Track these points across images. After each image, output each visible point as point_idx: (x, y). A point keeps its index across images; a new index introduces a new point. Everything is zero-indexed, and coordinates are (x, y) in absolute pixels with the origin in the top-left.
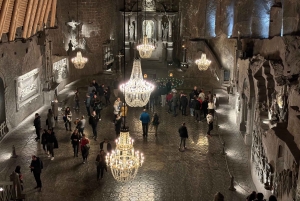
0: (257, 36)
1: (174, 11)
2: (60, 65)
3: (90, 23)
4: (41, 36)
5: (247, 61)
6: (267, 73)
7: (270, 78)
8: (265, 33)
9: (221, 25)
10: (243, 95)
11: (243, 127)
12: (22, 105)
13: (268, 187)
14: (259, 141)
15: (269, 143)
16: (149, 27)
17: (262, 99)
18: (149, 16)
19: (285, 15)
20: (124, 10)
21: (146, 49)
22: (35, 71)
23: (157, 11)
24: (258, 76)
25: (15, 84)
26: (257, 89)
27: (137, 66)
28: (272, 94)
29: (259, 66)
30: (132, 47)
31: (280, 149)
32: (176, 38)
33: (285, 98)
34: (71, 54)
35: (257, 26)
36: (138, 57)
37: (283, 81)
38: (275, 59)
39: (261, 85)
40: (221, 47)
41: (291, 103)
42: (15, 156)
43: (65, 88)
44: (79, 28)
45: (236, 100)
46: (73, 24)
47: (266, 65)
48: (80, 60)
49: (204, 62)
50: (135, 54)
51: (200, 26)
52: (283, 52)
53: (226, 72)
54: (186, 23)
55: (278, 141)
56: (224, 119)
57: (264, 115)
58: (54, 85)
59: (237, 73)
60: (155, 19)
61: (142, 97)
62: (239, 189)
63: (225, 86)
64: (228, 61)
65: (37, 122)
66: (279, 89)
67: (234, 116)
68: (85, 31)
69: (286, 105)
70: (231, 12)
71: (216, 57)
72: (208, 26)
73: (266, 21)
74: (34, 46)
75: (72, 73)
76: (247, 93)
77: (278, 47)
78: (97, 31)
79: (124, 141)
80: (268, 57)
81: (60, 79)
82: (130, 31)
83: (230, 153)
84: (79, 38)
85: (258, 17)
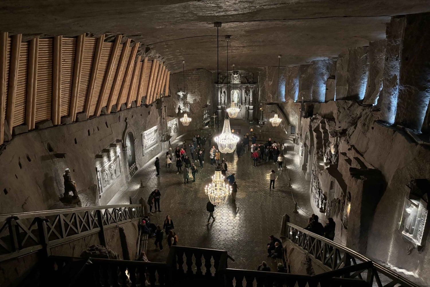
0: (316, 100)
1: (254, 83)
2: (172, 123)
3: (193, 93)
4: (159, 102)
5: (309, 119)
6: (324, 128)
7: (326, 132)
8: (323, 98)
9: (289, 93)
10: (305, 145)
11: (304, 168)
12: (146, 151)
13: (322, 211)
14: (316, 177)
15: (324, 179)
16: (235, 95)
17: (319, 147)
18: (235, 87)
19: (337, 84)
20: (217, 83)
21: (234, 111)
22: (155, 128)
23: (242, 83)
24: (317, 130)
25: (142, 137)
26: (315, 140)
27: (227, 123)
28: (327, 143)
29: (317, 123)
30: (223, 109)
31: (332, 184)
32: (255, 102)
33: (336, 146)
34: (180, 115)
35: (316, 93)
36: (227, 117)
37: (335, 134)
38: (330, 118)
39: (319, 137)
40: (289, 109)
41: (341, 150)
42: (142, 187)
43: (176, 140)
44: (185, 96)
45: (300, 148)
46: (181, 94)
47: (323, 122)
48: (186, 120)
49: (276, 120)
50: (225, 115)
51: (273, 94)
52: (335, 112)
53: (293, 127)
54: (263, 91)
55: (330, 178)
56: (290, 162)
57: (320, 159)
58: (169, 137)
59: (301, 128)
60: (240, 89)
61: (230, 146)
62: (301, 212)
63: (292, 138)
64: (294, 119)
65: (157, 163)
66: (332, 140)
67: (298, 160)
68: (190, 99)
69: (337, 152)
70: (297, 82)
71: (285, 116)
72: (280, 93)
73: (323, 89)
74: (154, 110)
75: (181, 129)
76: (308, 143)
77: (332, 109)
78: (198, 99)
79: (218, 177)
80: (324, 116)
81: (172, 133)
82: (222, 98)
83: (294, 186)
84: (185, 104)
85: (318, 86)
